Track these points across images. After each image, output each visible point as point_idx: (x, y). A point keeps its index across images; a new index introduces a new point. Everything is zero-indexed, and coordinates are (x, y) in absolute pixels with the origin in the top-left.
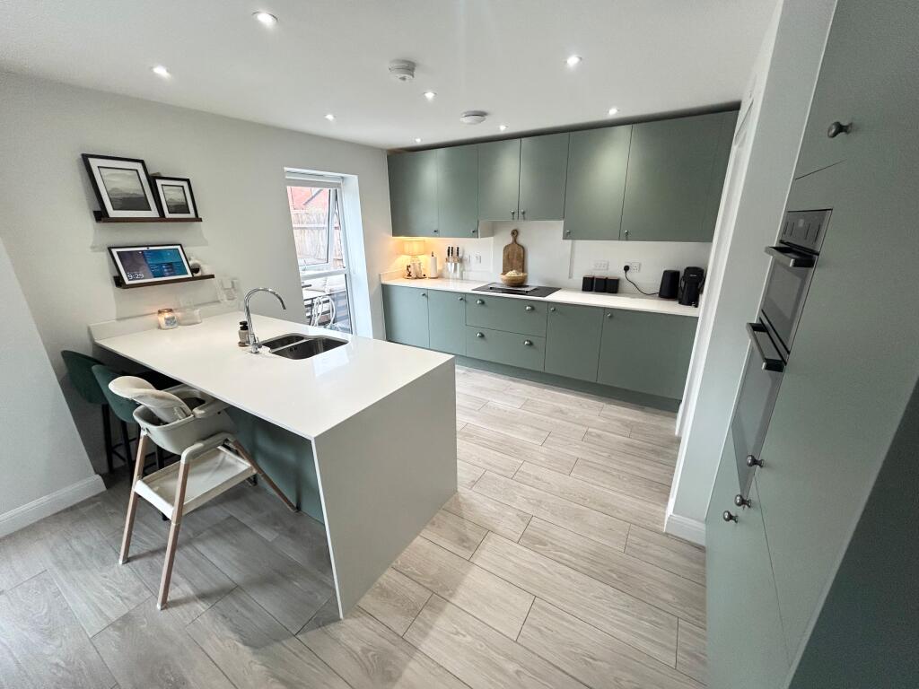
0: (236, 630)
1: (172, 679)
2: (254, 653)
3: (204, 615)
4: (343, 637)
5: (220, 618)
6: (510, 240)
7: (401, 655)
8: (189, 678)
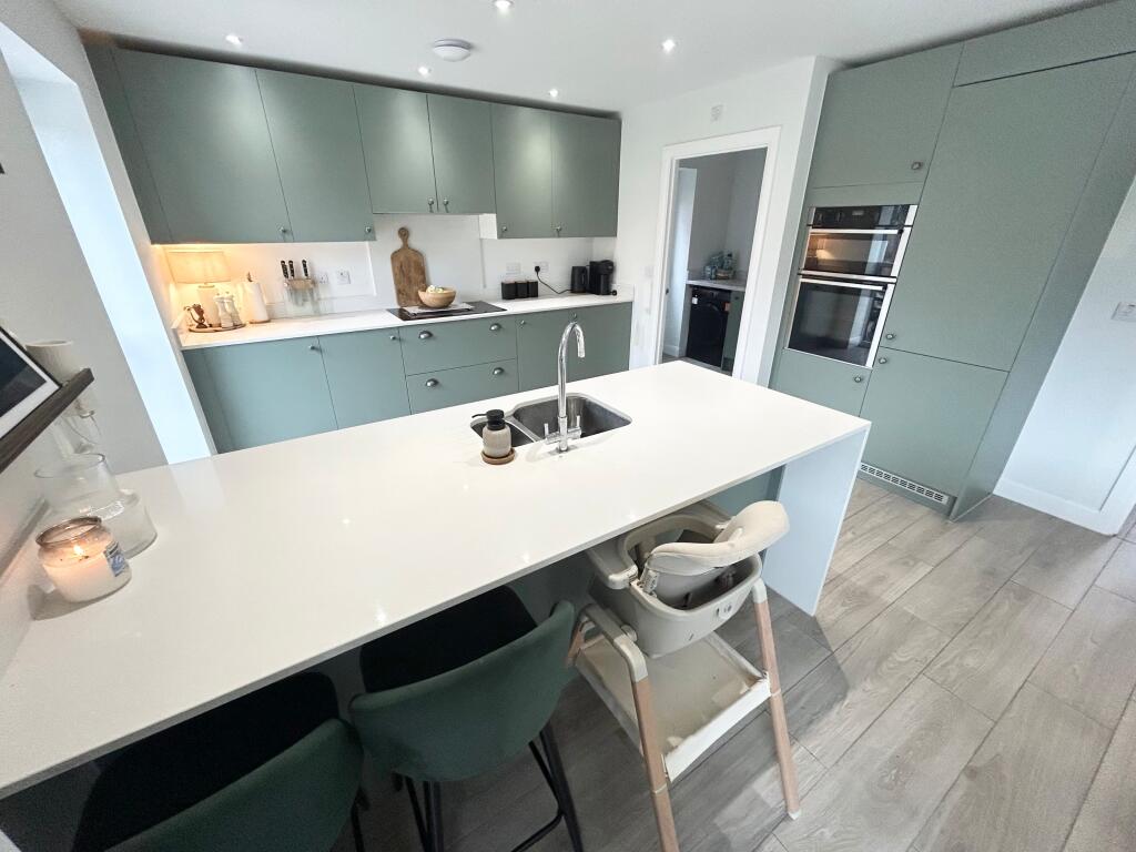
0: (830, 706)
1: (894, 772)
2: (854, 688)
3: (809, 747)
4: (833, 617)
5: (812, 727)
6: (398, 244)
7: (845, 584)
8: (890, 752)
